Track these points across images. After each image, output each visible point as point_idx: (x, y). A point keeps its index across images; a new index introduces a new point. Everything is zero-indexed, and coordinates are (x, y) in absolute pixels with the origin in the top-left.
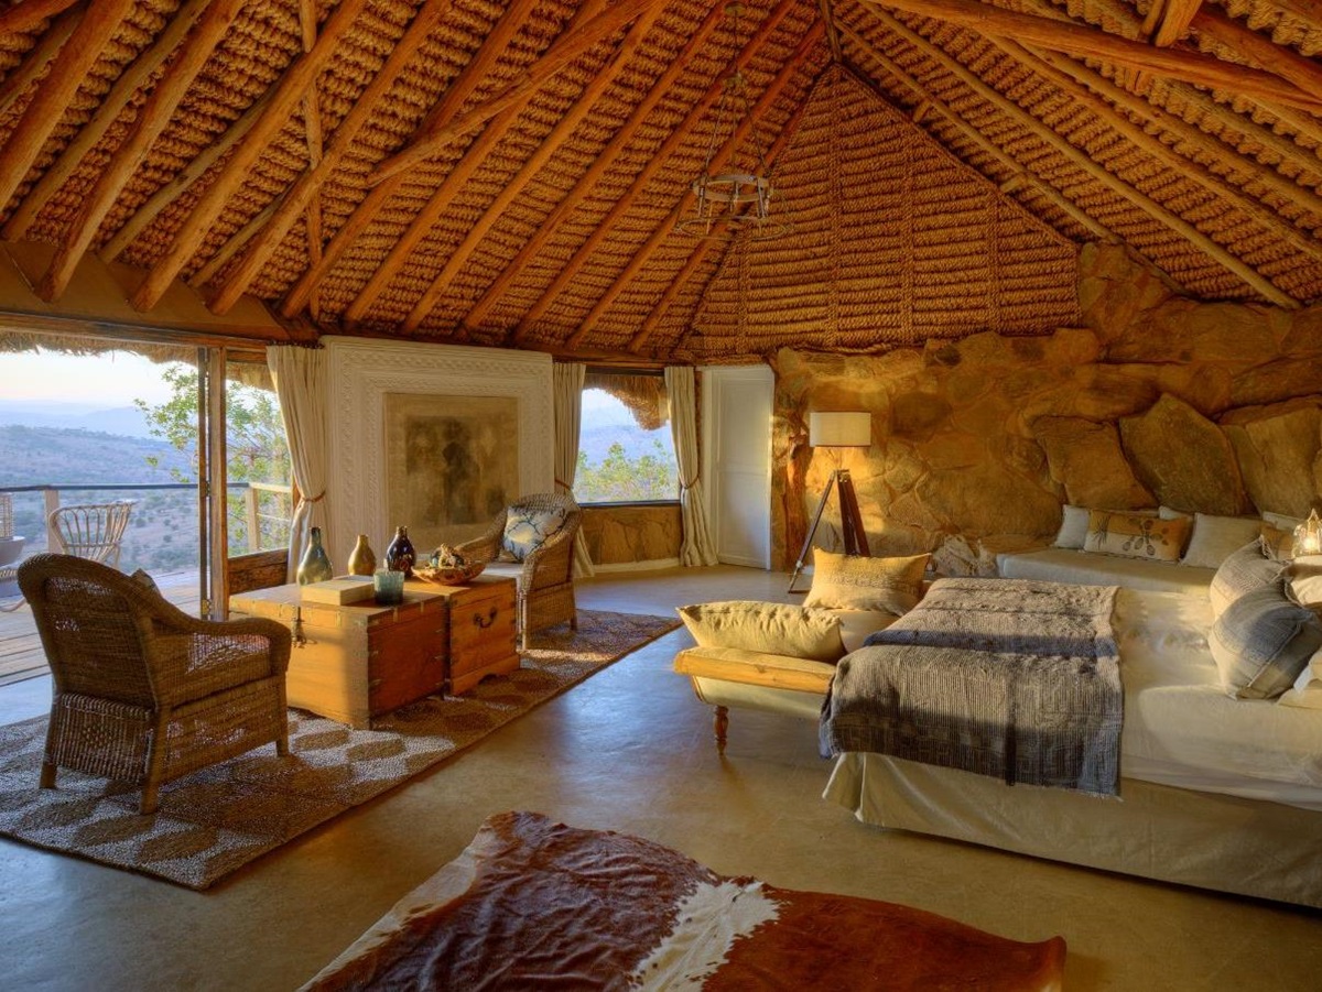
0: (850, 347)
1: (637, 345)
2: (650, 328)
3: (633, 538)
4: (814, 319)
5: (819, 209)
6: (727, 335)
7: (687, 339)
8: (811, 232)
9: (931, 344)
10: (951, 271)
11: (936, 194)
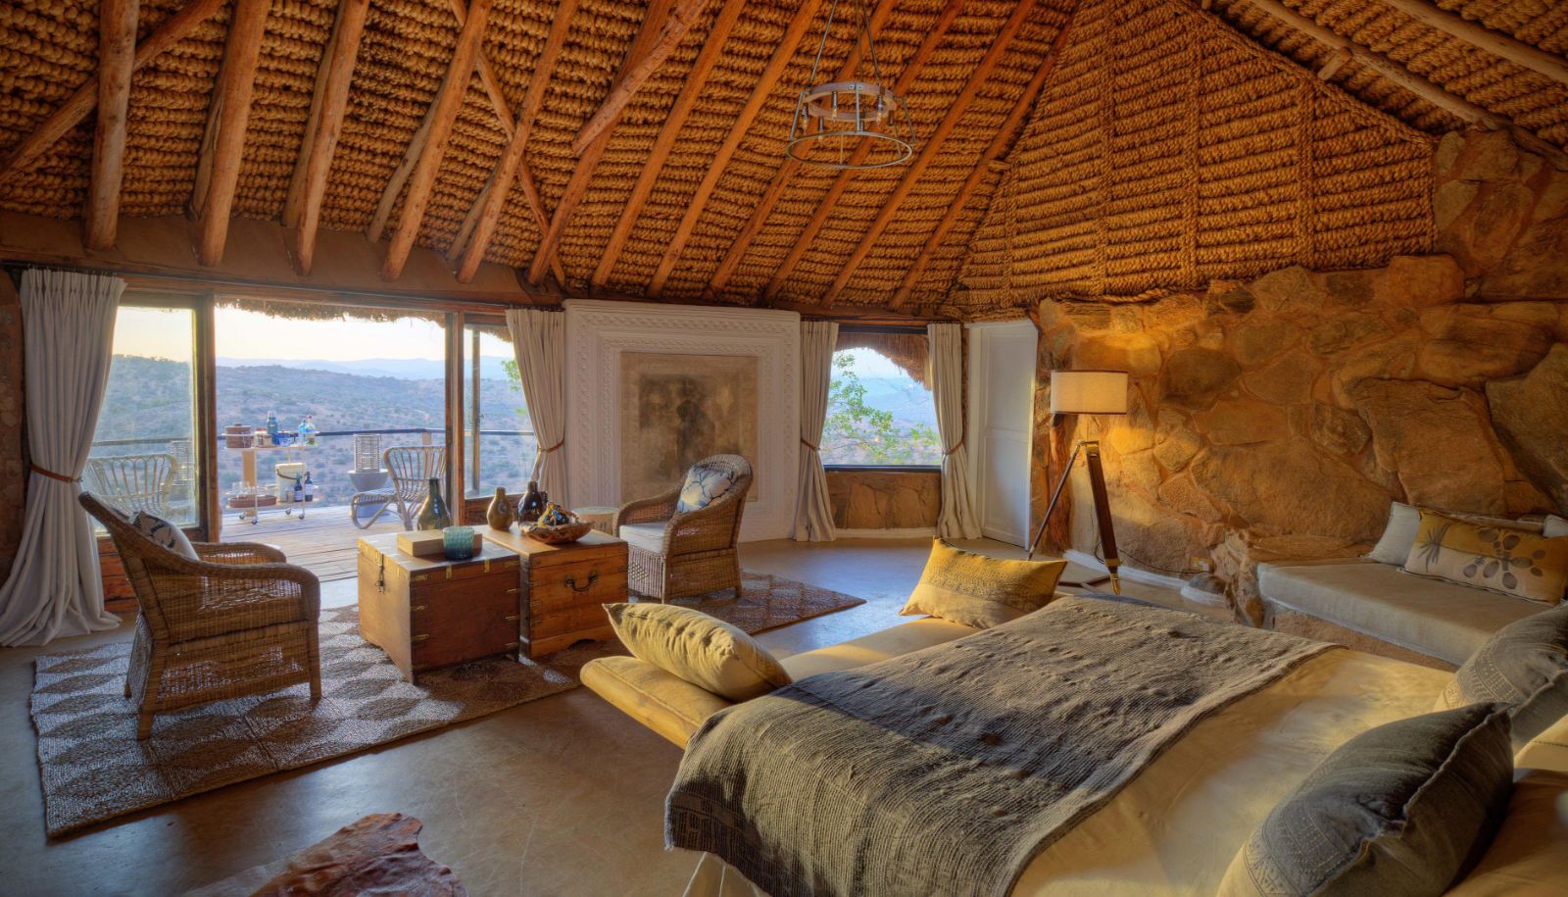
0: (1120, 295)
1: (898, 301)
2: (910, 283)
3: (883, 505)
4: (1082, 264)
5: (1089, 135)
6: (992, 288)
7: (953, 293)
8: (1081, 162)
9: (1216, 288)
10: (1247, 192)
11: (1230, 95)
